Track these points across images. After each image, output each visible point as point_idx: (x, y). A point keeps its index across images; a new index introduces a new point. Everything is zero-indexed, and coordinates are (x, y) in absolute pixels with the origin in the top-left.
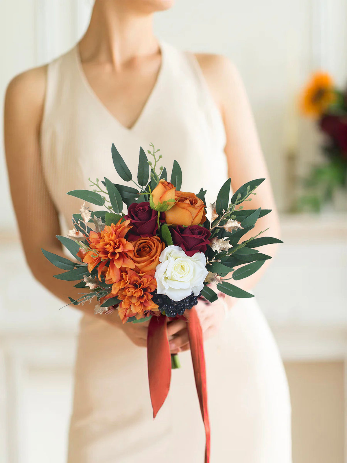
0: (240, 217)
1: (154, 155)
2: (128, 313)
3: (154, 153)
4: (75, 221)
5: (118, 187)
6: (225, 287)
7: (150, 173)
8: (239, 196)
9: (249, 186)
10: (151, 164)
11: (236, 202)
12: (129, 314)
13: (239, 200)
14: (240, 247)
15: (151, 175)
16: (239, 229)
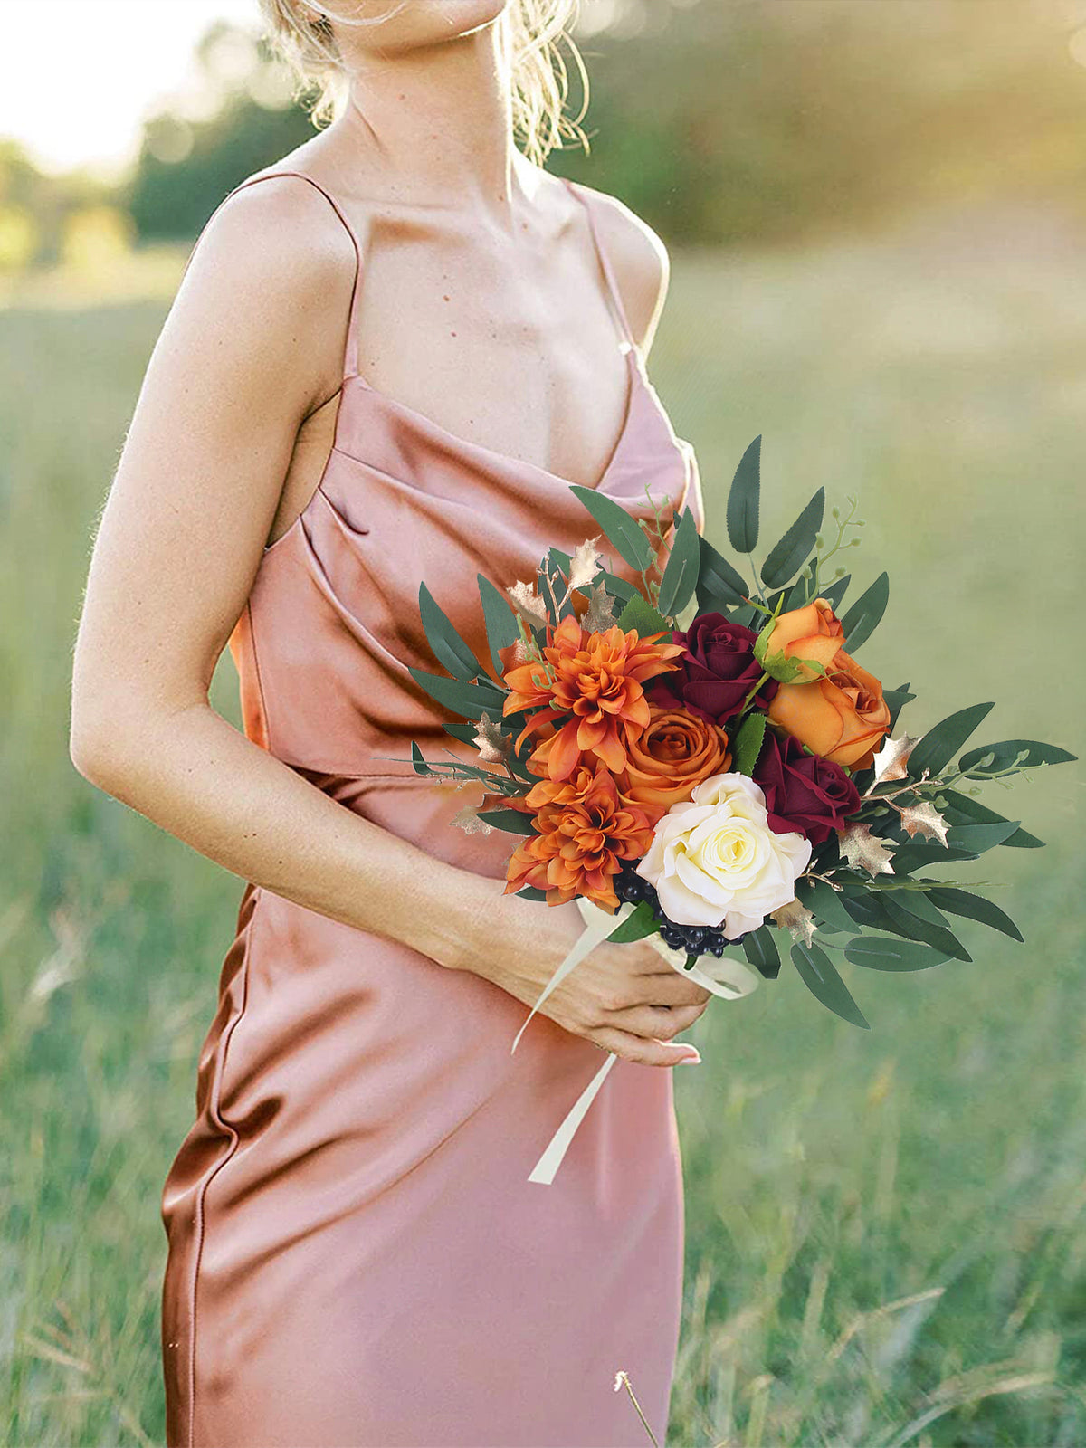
0: (959, 813)
1: (842, 529)
2: (534, 872)
3: (846, 523)
4: (547, 566)
5: (705, 549)
6: (811, 962)
7: (805, 567)
8: (988, 761)
9: (1027, 752)
10: (820, 546)
11: (971, 771)
12: (535, 877)
13: (981, 769)
14: (910, 887)
15: (806, 572)
16: (936, 840)
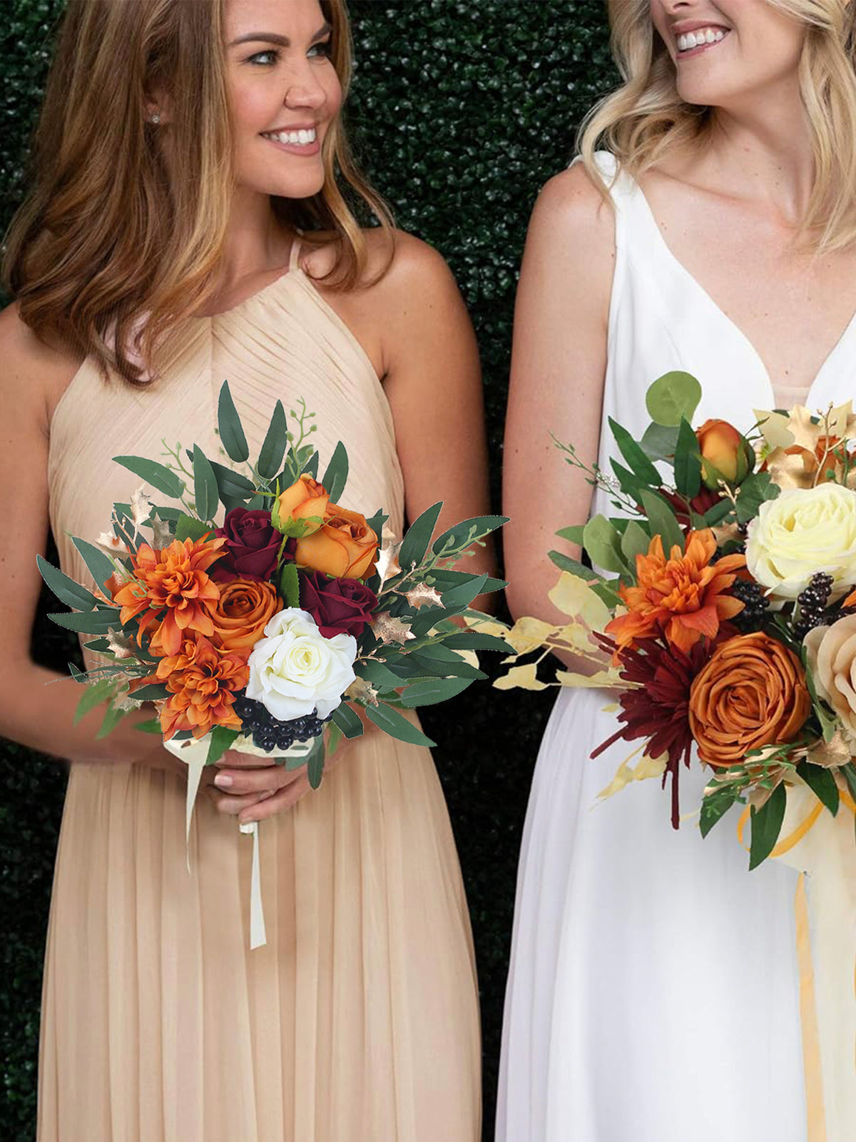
0: (444, 582)
1: (301, 423)
2: (178, 721)
3: (303, 418)
4: (116, 516)
5: (216, 467)
6: (382, 715)
7: (285, 456)
8: (451, 541)
9: (475, 526)
10: (291, 439)
11: (442, 552)
12: (181, 724)
13: (448, 549)
14: (429, 643)
15: (287, 460)
16: (435, 606)
